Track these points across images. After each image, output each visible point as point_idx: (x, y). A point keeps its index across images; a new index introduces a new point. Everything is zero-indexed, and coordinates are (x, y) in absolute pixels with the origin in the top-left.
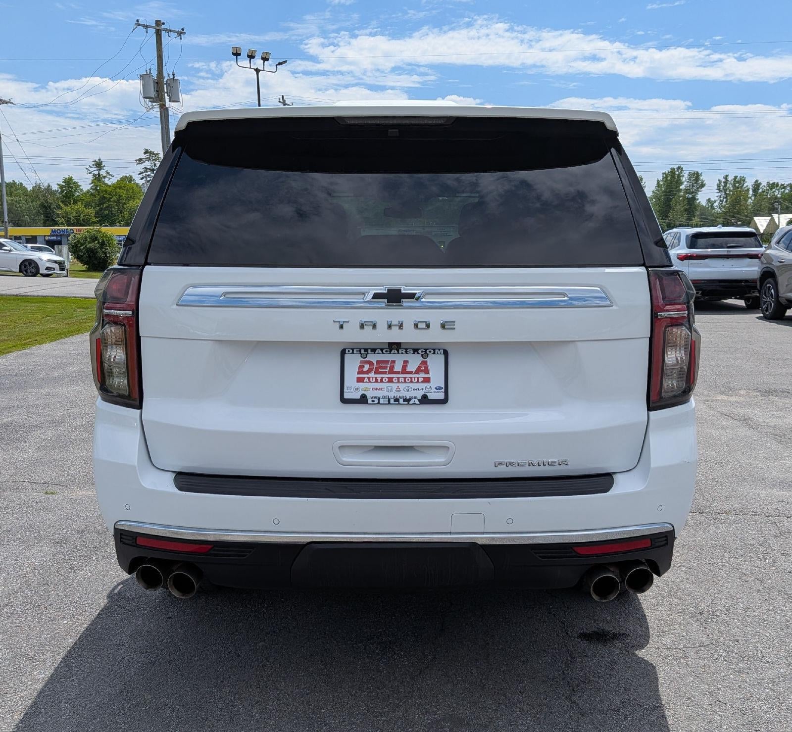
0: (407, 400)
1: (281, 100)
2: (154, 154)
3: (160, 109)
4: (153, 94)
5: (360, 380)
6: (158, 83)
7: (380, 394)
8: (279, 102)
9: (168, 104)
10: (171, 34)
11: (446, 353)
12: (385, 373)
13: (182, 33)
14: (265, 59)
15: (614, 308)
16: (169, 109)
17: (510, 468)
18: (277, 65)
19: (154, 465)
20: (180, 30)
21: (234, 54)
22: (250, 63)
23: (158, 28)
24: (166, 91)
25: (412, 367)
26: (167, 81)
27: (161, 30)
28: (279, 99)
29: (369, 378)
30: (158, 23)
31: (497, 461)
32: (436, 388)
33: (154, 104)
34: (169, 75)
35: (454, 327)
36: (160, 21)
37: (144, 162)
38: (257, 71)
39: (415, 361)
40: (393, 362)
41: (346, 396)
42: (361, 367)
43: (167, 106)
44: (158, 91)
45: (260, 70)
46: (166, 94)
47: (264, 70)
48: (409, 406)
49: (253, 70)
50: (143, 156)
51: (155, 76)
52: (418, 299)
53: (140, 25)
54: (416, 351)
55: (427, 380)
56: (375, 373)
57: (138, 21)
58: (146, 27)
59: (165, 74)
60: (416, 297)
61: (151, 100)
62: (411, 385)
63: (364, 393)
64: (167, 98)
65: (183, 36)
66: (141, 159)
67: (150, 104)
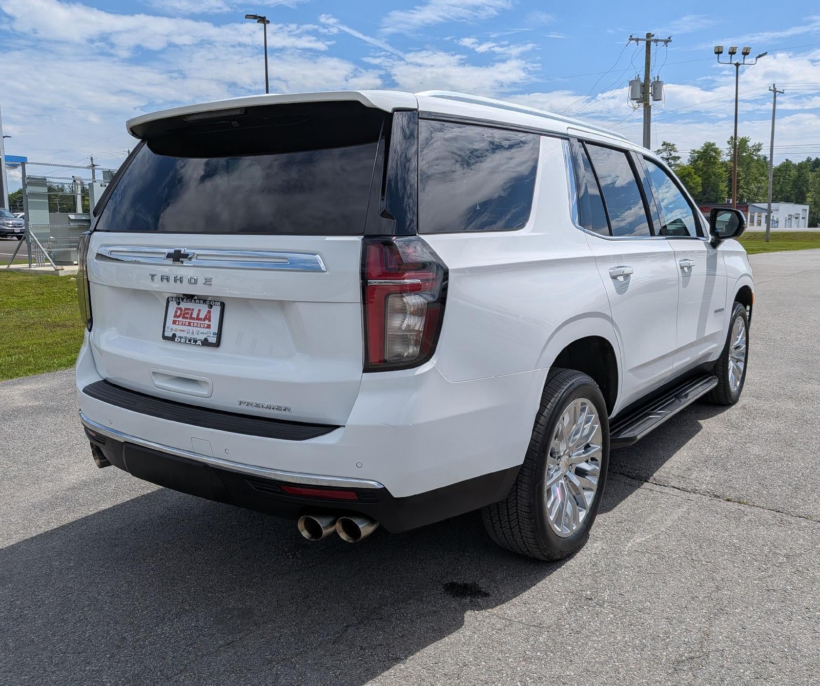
0: (195, 341)
1: (772, 88)
2: (670, 146)
3: (644, 108)
4: (639, 95)
5: (174, 322)
6: (645, 87)
7: (184, 334)
8: (770, 90)
9: (651, 102)
10: (659, 43)
11: (223, 305)
12: (187, 318)
13: (668, 41)
14: (745, 54)
15: (327, 273)
16: (652, 106)
17: (249, 408)
18: (757, 58)
19: (97, 371)
20: (667, 38)
21: (716, 53)
22: (731, 59)
23: (648, 40)
24: (650, 92)
25: (202, 316)
26: (652, 84)
27: (650, 41)
28: (770, 88)
29: (179, 321)
30: (649, 35)
31: (242, 400)
32: (213, 334)
33: (640, 104)
34: (654, 78)
35: (211, 283)
36: (650, 34)
37: (661, 153)
38: (737, 65)
39: (204, 309)
40: (193, 310)
41: (166, 334)
42: (176, 312)
43: (650, 105)
44: (643, 93)
45: (740, 64)
46: (650, 95)
47: (744, 64)
48: (195, 346)
49: (734, 65)
50: (661, 148)
51: (642, 80)
52: (190, 259)
53: (633, 39)
54: (205, 301)
55: (209, 327)
56: (183, 318)
57: (631, 36)
58: (637, 40)
59: (651, 78)
60: (189, 257)
61: (638, 101)
62: (199, 329)
63: (175, 332)
64: (651, 98)
65: (669, 44)
66: (659, 150)
67: (637, 104)
